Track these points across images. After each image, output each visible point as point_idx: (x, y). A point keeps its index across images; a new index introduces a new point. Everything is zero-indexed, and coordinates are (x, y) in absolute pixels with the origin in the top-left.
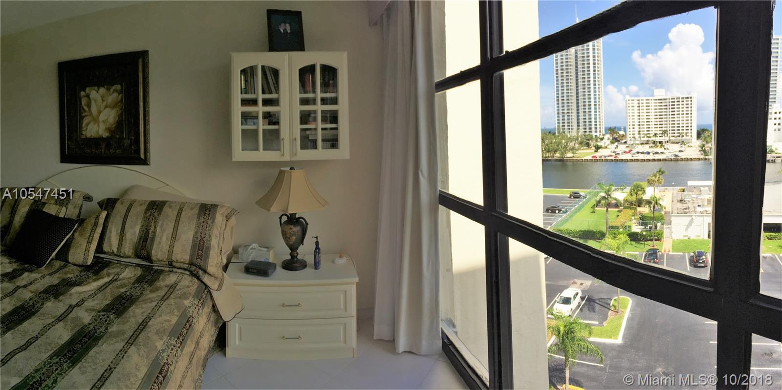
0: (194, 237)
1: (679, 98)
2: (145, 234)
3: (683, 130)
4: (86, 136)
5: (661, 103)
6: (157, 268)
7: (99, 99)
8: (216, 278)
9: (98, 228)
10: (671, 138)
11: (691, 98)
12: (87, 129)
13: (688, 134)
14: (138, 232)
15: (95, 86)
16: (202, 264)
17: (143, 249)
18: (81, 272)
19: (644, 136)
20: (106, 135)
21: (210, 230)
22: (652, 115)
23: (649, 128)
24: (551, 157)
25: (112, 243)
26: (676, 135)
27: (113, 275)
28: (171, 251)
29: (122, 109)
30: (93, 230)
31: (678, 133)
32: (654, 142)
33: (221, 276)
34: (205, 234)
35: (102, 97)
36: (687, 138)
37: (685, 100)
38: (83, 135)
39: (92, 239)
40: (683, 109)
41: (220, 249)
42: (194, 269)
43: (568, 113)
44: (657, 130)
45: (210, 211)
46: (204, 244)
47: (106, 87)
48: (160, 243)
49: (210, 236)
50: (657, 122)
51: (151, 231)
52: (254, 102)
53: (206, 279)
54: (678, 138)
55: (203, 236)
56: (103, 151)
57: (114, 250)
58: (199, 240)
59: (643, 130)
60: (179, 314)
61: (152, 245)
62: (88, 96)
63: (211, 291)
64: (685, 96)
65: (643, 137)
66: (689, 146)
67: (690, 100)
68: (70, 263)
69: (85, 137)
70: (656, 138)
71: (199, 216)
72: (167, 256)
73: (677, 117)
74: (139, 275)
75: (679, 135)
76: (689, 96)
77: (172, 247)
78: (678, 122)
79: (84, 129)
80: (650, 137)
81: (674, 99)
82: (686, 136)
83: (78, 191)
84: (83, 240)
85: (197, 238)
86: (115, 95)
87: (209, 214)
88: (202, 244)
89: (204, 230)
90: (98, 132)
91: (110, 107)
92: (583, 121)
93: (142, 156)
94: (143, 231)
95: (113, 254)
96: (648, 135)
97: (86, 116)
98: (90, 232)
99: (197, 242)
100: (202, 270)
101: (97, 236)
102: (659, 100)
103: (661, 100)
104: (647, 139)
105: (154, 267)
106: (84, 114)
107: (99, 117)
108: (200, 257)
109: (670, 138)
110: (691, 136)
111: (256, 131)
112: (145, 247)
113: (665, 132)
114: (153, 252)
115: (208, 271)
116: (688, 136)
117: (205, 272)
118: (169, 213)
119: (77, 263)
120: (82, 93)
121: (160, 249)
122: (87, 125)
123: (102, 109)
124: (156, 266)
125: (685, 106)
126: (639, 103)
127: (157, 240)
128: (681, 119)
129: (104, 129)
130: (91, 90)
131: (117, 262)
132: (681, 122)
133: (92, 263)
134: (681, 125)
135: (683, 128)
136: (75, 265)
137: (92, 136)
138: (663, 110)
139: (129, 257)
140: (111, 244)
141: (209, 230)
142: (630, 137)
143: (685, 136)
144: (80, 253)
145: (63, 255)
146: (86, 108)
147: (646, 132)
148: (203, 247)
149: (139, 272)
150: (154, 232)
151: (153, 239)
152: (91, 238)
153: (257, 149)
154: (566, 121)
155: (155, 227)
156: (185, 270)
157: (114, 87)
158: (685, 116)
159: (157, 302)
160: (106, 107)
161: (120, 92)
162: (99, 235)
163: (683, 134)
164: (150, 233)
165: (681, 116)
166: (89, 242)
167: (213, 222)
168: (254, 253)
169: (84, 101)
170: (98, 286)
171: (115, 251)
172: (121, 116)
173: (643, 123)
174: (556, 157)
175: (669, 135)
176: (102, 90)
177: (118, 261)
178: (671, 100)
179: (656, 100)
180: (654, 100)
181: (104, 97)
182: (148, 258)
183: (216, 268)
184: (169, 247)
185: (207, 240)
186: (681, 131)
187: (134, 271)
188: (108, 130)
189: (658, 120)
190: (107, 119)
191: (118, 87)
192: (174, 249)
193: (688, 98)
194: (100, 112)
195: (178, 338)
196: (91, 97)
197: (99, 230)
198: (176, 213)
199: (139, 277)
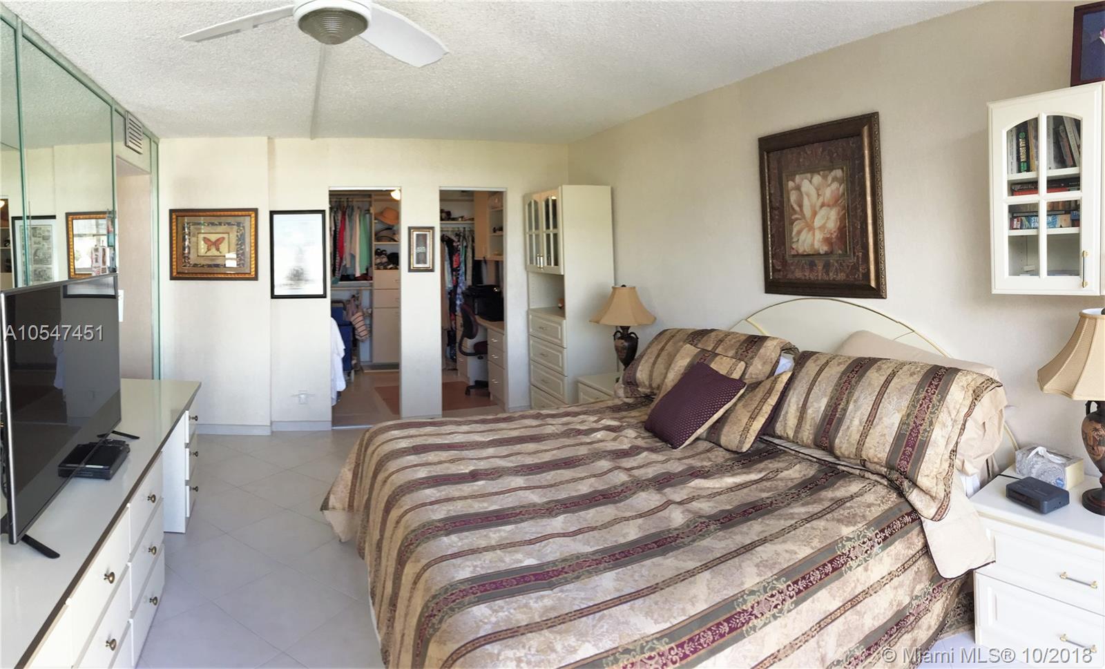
0: (902, 423)
2: (832, 411)
4: (797, 251)
6: (843, 468)
7: (813, 192)
8: (933, 498)
9: (772, 396)
12: (798, 240)
14: (823, 408)
15: (808, 172)
16: (908, 470)
17: (825, 435)
18: (726, 460)
20: (823, 249)
21: (934, 413)
25: (788, 423)
27: (768, 472)
28: (861, 443)
29: (844, 208)
30: (764, 400)
33: (943, 496)
34: (924, 420)
35: (818, 190)
38: (793, 249)
39: (758, 413)
41: (951, 447)
42: (896, 476)
45: (940, 380)
46: (917, 436)
47: (821, 173)
48: (848, 428)
49: (931, 423)
51: (841, 406)
52: (1032, 186)
53: (915, 497)
55: (918, 423)
56: (820, 274)
57: (789, 433)
58: (910, 428)
60: (819, 546)
61: (837, 430)
62: (798, 188)
63: (922, 518)
68: (721, 447)
69: (796, 253)
71: (920, 386)
72: (854, 451)
74: (810, 475)
77: (864, 435)
79: (795, 240)
83: (774, 338)
84: (746, 412)
85: (908, 424)
86: (835, 185)
87: (937, 386)
88: (914, 435)
89: (922, 412)
90: (813, 245)
91: (829, 206)
93: (873, 284)
94: (831, 406)
95: (787, 439)
97: (797, 219)
98: (757, 403)
99: (907, 431)
100: (910, 481)
101: (767, 409)
105: (838, 467)
106: (793, 217)
107: (813, 222)
108: (907, 457)
111: (1035, 240)
112: (828, 433)
114: (837, 441)
115: (918, 484)
117: (915, 484)
118: (875, 378)
119: (730, 448)
120: (791, 184)
121: (847, 438)
122: (799, 233)
123: (817, 209)
124: (842, 465)
127: (846, 422)
129: (821, 240)
130: (802, 180)
131: (793, 452)
133: (749, 449)
136: (727, 450)
137: (805, 251)
139: (807, 447)
140: (786, 424)
141: (931, 413)
144: (737, 432)
145: (714, 435)
146: (797, 208)
148: (916, 442)
149: (811, 471)
150: (845, 410)
151: (841, 421)
152: (757, 411)
153: (1035, 272)
155: (848, 402)
156: (883, 476)
157: (833, 173)
159: (796, 521)
160: (823, 205)
161: (841, 181)
162: (771, 408)
164: (839, 410)
166: (753, 418)
167: (942, 399)
168: (1040, 466)
169: (793, 197)
170: (736, 483)
171: (791, 434)
172: (842, 219)
176: (817, 179)
177: (796, 451)
181: (819, 189)
182: (830, 450)
183: (935, 480)
184: (861, 436)
185: (925, 430)
187: (806, 470)
188: (827, 241)
190: (825, 223)
191: (838, 173)
192: (867, 440)
194: (815, 214)
195: (796, 583)
196: (803, 189)
197: (773, 401)
198: (883, 379)
199: (810, 479)
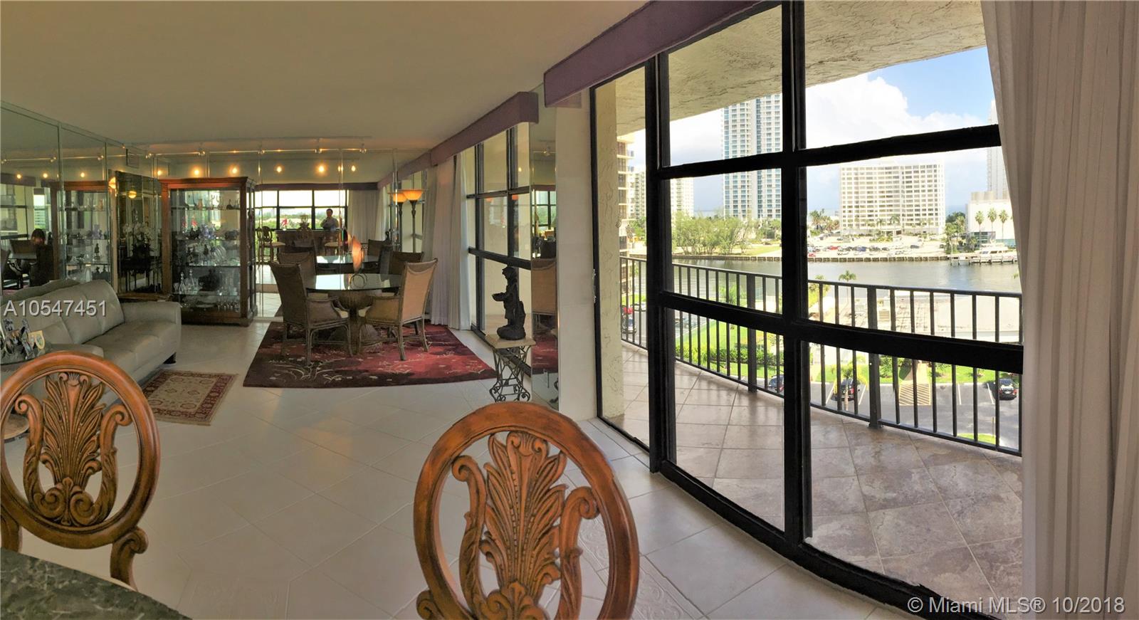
1: (917, 167)
3: (925, 215)
5: (890, 173)
10: (906, 227)
11: (935, 166)
13: (932, 221)
19: (863, 223)
22: (876, 192)
23: (872, 211)
24: (708, 253)
26: (914, 222)
31: (917, 219)
32: (879, 233)
36: (931, 226)
37: (926, 169)
40: (923, 184)
43: (743, 186)
44: (884, 215)
50: (884, 202)
54: (918, 227)
59: (863, 214)
64: (926, 164)
65: (863, 225)
66: (931, 240)
67: (933, 169)
70: (883, 227)
73: (916, 196)
75: (918, 222)
76: (933, 164)
78: (917, 203)
80: (873, 225)
81: (910, 167)
82: (930, 224)
92: (767, 199)
96: (871, 222)
102: (886, 168)
103: (890, 168)
104: (869, 228)
109: (903, 227)
110: (937, 224)
113: (896, 218)
116: (932, 224)
125: (926, 179)
126: (856, 174)
128: (921, 198)
132: (921, 203)
134: (921, 208)
135: (924, 212)
138: (892, 185)
142: (845, 225)
143: (928, 224)
147: (867, 218)
154: (739, 199)
158: (926, 193)
163: (925, 222)
165: (921, 193)
173: (863, 204)
174: (717, 253)
175: (901, 222)
178: (905, 170)
179: (882, 169)
180: (879, 168)
186: (921, 217)
189: (886, 199)
193: (930, 166)
